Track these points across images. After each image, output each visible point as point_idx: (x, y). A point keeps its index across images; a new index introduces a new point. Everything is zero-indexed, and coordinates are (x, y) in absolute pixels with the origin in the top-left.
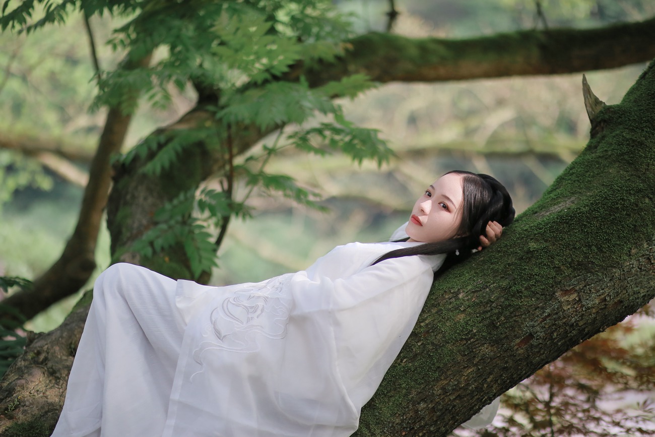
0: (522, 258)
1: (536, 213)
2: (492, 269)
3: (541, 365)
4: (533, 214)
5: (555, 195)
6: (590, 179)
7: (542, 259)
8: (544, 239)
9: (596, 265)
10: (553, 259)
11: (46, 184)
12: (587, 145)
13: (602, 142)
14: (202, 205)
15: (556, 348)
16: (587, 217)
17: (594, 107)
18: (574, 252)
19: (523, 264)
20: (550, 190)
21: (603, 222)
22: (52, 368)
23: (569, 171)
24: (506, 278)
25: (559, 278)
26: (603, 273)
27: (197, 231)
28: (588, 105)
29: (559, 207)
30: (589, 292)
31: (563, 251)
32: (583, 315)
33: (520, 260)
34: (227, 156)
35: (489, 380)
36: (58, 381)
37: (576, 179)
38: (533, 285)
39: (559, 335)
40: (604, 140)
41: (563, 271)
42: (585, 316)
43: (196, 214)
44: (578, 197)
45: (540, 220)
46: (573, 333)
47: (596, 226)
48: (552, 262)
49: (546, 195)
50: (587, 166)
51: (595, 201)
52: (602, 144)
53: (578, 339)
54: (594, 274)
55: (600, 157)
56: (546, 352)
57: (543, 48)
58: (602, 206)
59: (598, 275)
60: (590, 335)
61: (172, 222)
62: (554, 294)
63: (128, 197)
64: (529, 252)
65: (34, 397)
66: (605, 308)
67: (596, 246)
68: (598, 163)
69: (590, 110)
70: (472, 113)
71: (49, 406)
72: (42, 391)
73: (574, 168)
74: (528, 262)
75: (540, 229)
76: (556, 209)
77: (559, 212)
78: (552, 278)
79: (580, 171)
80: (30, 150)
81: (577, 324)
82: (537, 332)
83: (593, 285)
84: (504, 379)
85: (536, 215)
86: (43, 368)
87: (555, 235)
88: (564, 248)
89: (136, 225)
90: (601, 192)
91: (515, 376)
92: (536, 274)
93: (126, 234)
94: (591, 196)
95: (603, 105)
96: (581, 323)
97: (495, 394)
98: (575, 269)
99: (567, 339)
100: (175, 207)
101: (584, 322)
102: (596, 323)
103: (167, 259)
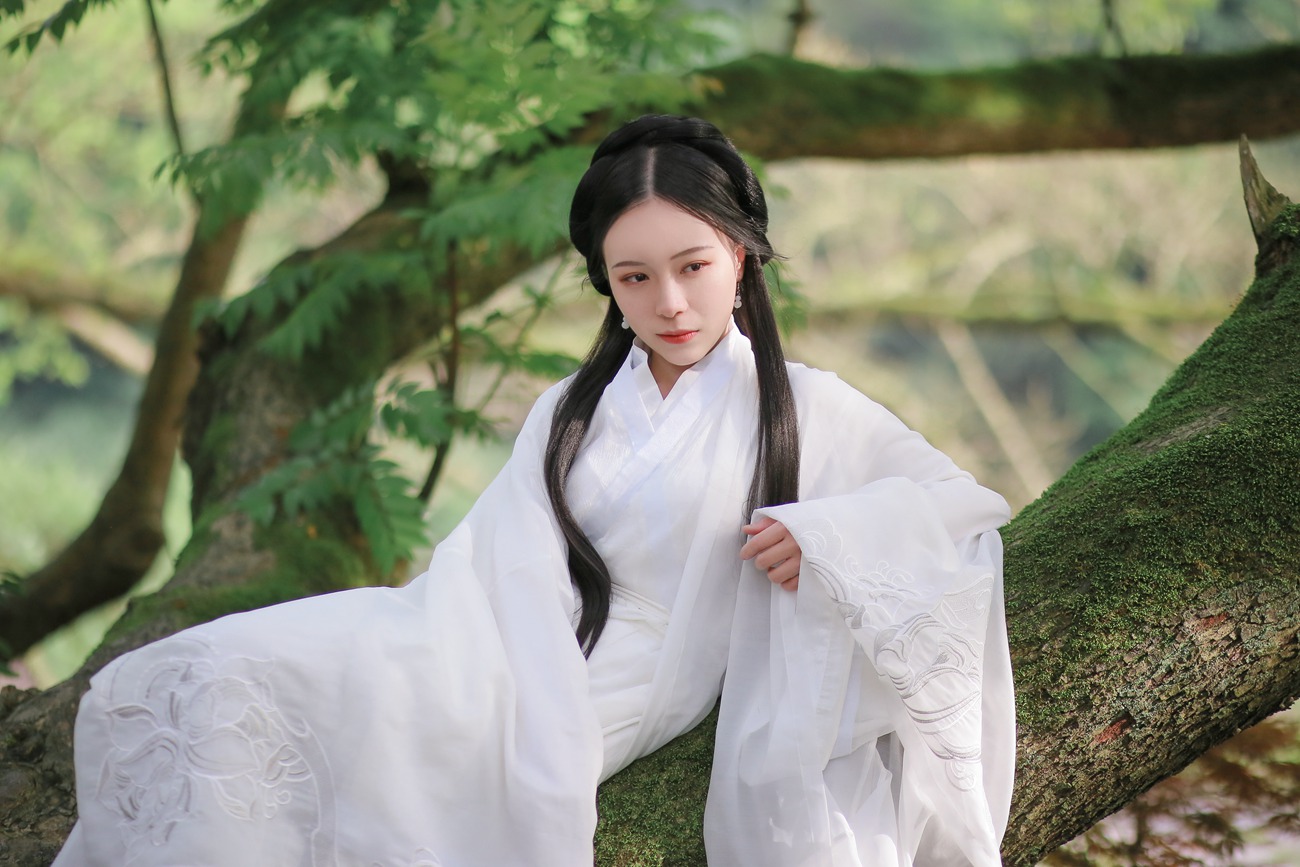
0: (1110, 542)
1: (1139, 440)
2: (1042, 566)
3: (1147, 784)
4: (1131, 444)
5: (1182, 403)
6: (1259, 367)
7: (1155, 545)
8: (1159, 500)
9: (1277, 560)
10: (1181, 545)
11: (73, 370)
12: (1249, 292)
13: (1283, 286)
14: (390, 417)
15: (1182, 747)
16: (1257, 452)
17: (1265, 207)
18: (1229, 530)
19: (1111, 557)
20: (1168, 391)
21: (1293, 463)
22: (52, 770)
23: (1212, 349)
24: (1074, 588)
25: (1193, 590)
26: (1291, 579)
27: (379, 475)
28: (1252, 203)
29: (1193, 428)
30: (1260, 621)
31: (1203, 529)
32: (1245, 673)
33: (1105, 548)
34: (445, 311)
35: (1030, 817)
36: (66, 798)
37: (1229, 366)
38: (1135, 604)
39: (1192, 716)
40: (1288, 280)
41: (1203, 574)
42: (1250, 674)
43: (377, 435)
44: (1235, 408)
45: (1149, 458)
46: (1222, 713)
47: (1278, 473)
48: (1177, 553)
49: (1158, 402)
50: (1253, 337)
51: (1273, 415)
52: (1285, 289)
53: (1231, 725)
54: (1271, 581)
55: (1281, 318)
56: (1159, 755)
57: (1117, 92)
58: (1289, 429)
59: (1281, 583)
60: (1258, 716)
61: (326, 455)
62: (1181, 624)
63: (232, 396)
64: (1125, 529)
65: (10, 835)
66: (1294, 657)
67: (1278, 518)
68: (1277, 331)
69: (1256, 214)
70: (945, 236)
71: (44, 855)
72: (29, 822)
73: (1223, 341)
74: (1123, 552)
75: (1150, 478)
76: (1185, 433)
77: (1192, 441)
78: (1178, 589)
79: (1237, 349)
80: (41, 302)
81: (1232, 695)
82: (1141, 711)
83: (1268, 605)
84: (1065, 815)
85: (1139, 445)
86: (33, 769)
87: (1185, 491)
88: (1205, 521)
89: (246, 456)
90: (1286, 395)
91: (1089, 808)
92: (1141, 580)
93: (224, 475)
94: (1264, 405)
95: (1285, 203)
96: (1240, 691)
97: (1044, 847)
98: (1228, 570)
99: (1207, 727)
100: (332, 421)
101: (1248, 689)
102: (1272, 691)
103: (312, 531)
